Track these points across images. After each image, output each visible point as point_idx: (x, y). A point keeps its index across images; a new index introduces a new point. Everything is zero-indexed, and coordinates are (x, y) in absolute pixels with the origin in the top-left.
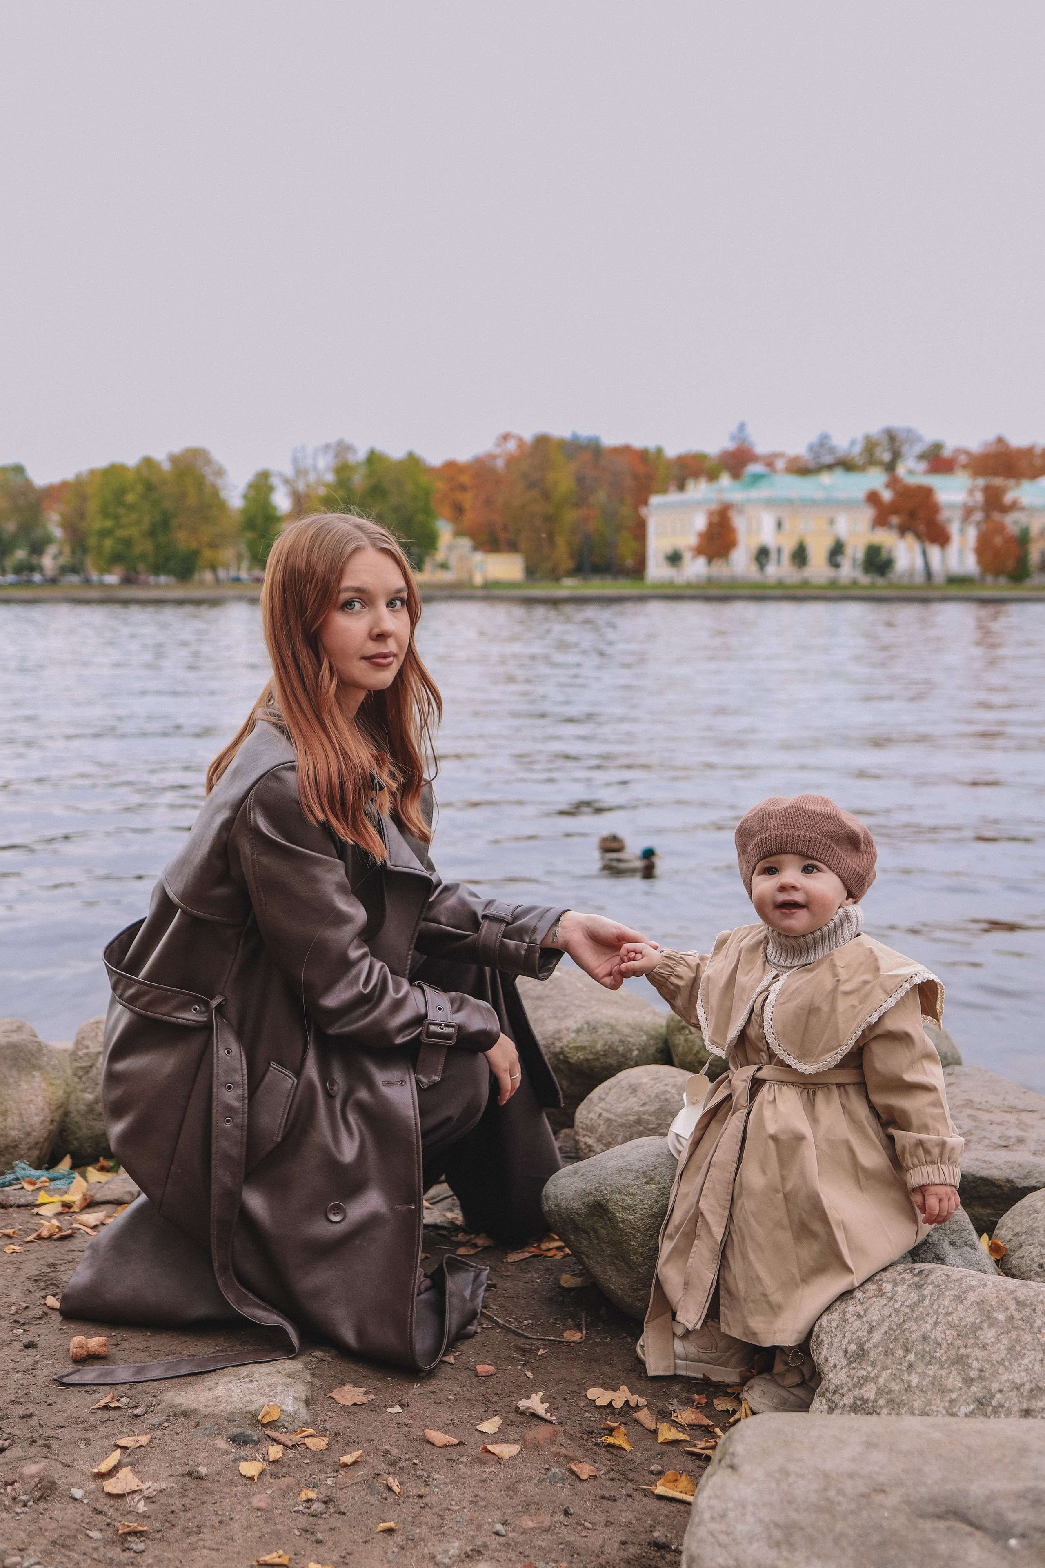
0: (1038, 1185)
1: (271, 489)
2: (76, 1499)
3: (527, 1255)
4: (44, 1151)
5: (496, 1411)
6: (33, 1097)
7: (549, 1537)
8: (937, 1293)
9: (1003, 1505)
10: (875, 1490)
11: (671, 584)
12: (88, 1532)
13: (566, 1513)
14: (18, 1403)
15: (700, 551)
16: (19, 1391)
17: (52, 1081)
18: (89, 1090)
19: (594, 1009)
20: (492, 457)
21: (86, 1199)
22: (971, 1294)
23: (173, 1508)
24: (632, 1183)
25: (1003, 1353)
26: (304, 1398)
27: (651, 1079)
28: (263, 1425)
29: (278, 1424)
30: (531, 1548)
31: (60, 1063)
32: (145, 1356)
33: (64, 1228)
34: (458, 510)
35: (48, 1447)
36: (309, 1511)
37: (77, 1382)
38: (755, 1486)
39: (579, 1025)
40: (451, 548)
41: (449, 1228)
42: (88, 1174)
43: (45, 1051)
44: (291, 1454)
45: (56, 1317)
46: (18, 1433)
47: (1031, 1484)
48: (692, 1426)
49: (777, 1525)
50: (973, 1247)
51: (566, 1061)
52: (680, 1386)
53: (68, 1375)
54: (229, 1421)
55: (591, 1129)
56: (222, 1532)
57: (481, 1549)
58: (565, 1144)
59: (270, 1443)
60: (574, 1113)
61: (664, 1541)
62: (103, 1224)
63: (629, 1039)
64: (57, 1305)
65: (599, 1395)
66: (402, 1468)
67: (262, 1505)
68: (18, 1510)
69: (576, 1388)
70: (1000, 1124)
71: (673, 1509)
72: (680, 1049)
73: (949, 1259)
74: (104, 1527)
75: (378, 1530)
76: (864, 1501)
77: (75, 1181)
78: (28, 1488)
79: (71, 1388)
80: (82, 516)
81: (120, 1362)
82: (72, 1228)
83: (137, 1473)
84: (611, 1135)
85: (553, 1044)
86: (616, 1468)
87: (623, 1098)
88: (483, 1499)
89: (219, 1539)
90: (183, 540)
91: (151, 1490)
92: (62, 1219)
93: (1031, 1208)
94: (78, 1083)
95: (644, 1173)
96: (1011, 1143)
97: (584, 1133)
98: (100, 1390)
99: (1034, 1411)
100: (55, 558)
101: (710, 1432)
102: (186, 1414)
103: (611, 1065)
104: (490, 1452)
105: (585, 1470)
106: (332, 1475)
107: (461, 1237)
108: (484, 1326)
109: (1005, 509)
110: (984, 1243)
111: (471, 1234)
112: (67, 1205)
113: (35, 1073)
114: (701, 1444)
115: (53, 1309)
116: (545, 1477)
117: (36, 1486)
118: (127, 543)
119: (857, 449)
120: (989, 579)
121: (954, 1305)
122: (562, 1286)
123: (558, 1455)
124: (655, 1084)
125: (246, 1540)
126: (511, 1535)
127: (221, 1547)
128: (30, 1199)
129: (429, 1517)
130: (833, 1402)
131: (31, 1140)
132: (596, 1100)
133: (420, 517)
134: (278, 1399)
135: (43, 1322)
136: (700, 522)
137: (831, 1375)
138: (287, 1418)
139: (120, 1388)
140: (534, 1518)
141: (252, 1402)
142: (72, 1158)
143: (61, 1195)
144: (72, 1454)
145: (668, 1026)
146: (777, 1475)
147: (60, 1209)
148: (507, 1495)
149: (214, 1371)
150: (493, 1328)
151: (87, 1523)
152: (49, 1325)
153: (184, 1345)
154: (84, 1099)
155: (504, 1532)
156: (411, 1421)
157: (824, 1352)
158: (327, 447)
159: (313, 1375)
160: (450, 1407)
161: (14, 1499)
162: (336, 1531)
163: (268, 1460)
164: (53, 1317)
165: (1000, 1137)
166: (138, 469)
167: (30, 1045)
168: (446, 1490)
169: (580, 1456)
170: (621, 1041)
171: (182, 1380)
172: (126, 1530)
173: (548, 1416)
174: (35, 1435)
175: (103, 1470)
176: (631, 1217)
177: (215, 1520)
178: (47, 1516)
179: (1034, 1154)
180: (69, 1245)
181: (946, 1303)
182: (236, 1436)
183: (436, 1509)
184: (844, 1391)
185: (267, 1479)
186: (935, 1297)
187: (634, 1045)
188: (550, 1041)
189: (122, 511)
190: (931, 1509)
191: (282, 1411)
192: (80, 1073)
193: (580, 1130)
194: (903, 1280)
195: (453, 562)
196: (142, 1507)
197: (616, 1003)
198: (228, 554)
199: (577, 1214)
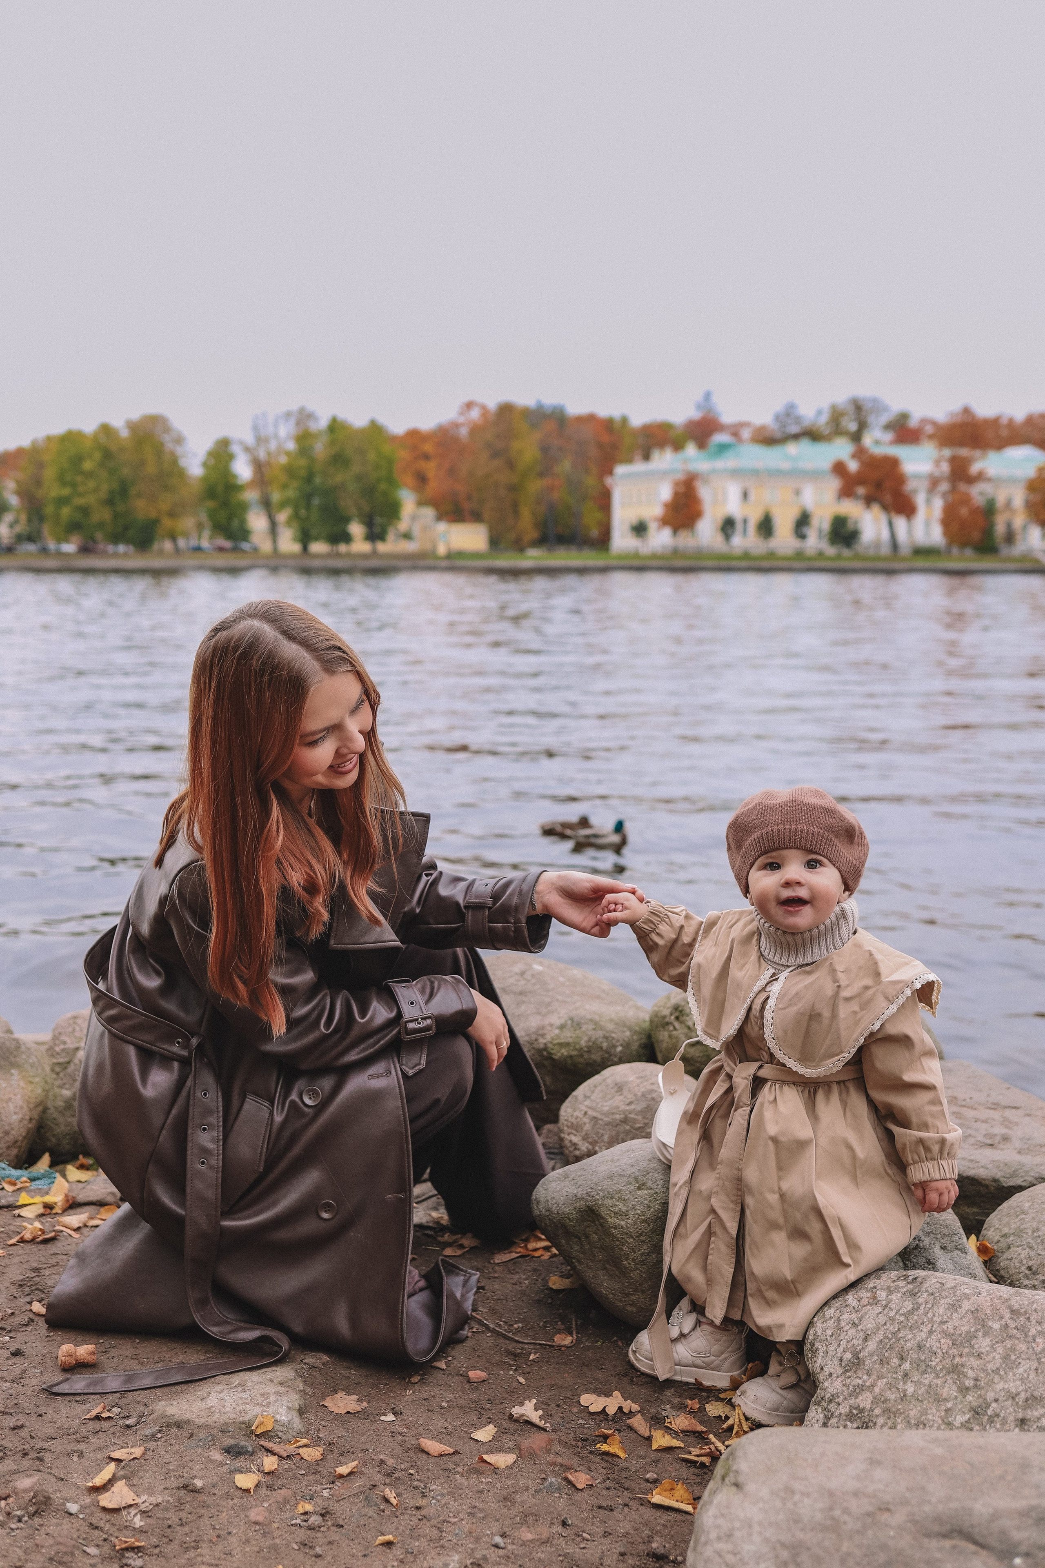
0: (1024, 1184)
1: (231, 457)
2: (71, 1514)
3: (514, 1255)
4: (22, 1149)
5: (489, 1418)
6: (12, 1096)
7: (548, 1549)
8: (931, 1302)
9: (1007, 1523)
10: (880, 1509)
11: (636, 555)
12: (85, 1548)
13: (564, 1524)
14: (7, 1413)
15: (665, 521)
16: (8, 1401)
17: (31, 1079)
18: (67, 1086)
19: (578, 1004)
20: (456, 425)
21: (68, 1201)
22: (965, 1302)
23: (170, 1522)
24: (624, 1188)
25: (998, 1361)
26: (297, 1407)
27: (637, 1078)
28: (257, 1436)
29: (271, 1434)
30: (530, 1560)
31: (39, 1061)
32: (135, 1365)
33: (47, 1230)
34: (421, 479)
35: (41, 1460)
36: (306, 1524)
37: (66, 1391)
38: (761, 1505)
39: (562, 1021)
40: (414, 518)
41: (435, 1228)
42: (67, 1173)
43: (23, 1049)
44: (286, 1465)
45: (41, 1325)
46: (9, 1445)
47: (1034, 1502)
48: (686, 1432)
49: (783, 1545)
50: (964, 1251)
51: (550, 1057)
52: (672, 1391)
53: (57, 1385)
54: (222, 1432)
55: (576, 1127)
56: (220, 1547)
57: (481, 1562)
58: (548, 1140)
59: (265, 1454)
60: (559, 1109)
61: (663, 1552)
62: (86, 1226)
63: (613, 1035)
64: (43, 1311)
65: (592, 1402)
66: (398, 1479)
67: (260, 1518)
68: (14, 1526)
69: (569, 1394)
70: (985, 1121)
71: (670, 1518)
72: (664, 1045)
73: (940, 1263)
74: (101, 1543)
75: (377, 1543)
76: (870, 1520)
77: (57, 1181)
78: (22, 1502)
79: (60, 1398)
80: (38, 483)
81: (109, 1370)
82: (54, 1231)
83: (131, 1486)
84: (597, 1133)
85: (536, 1040)
86: (611, 1476)
87: (608, 1096)
88: (481, 1511)
89: (217, 1555)
90: (142, 509)
91: (147, 1504)
92: (44, 1221)
93: (1018, 1209)
94: (55, 1079)
95: (636, 1178)
96: (996, 1142)
97: (570, 1131)
98: (91, 1400)
99: (1029, 1420)
100: (11, 526)
101: (704, 1438)
102: (179, 1425)
103: (595, 1061)
104: (486, 1462)
105: (581, 1479)
106: (328, 1486)
107: (447, 1237)
108: (474, 1330)
109: (971, 480)
110: (972, 1244)
111: (457, 1234)
112: (48, 1207)
113: (13, 1071)
114: (695, 1451)
115: (39, 1315)
116: (542, 1487)
117: (30, 1500)
118: (85, 511)
119: (824, 419)
120: (955, 550)
121: (949, 1314)
122: (551, 1289)
123: (554, 1464)
124: (641, 1083)
125: (244, 1554)
126: (510, 1547)
127: (220, 1562)
128: (11, 1200)
129: (427, 1529)
130: (829, 1411)
131: (10, 1138)
132: (581, 1098)
133: (383, 486)
134: (271, 1409)
135: (29, 1328)
136: (666, 493)
137: (826, 1384)
138: (281, 1428)
139: (111, 1397)
140: (532, 1529)
141: (245, 1412)
142: (50, 1155)
143: (42, 1196)
144: (66, 1467)
145: (651, 1022)
146: (782, 1494)
147: (41, 1210)
148: (505, 1506)
149: (205, 1379)
150: (483, 1332)
151: (84, 1539)
152: (35, 1332)
153: (174, 1352)
154: (61, 1096)
155: (503, 1545)
156: (405, 1430)
157: (819, 1360)
158: (288, 415)
159: (305, 1382)
160: (443, 1414)
161: (8, 1514)
162: (335, 1545)
163: (263, 1472)
164: (40, 1323)
165: (985, 1135)
166: (96, 435)
167: (8, 1043)
168: (443, 1502)
169: (576, 1464)
170: (606, 1037)
171: (173, 1388)
172: (124, 1546)
173: (542, 1424)
174: (27, 1447)
175: (98, 1484)
176: (623, 1223)
177: (212, 1534)
178: (42, 1531)
179: (1019, 1152)
180: (53, 1248)
181: (941, 1311)
182: (230, 1447)
183: (434, 1522)
184: (840, 1400)
185: (263, 1491)
186: (929, 1305)
187: (618, 1041)
188: (534, 1037)
189: (79, 479)
190: (936, 1528)
191: (276, 1421)
192: (58, 1069)
193: (565, 1128)
194: (897, 1287)
195: (416, 531)
196: (138, 1522)
197: (598, 997)
198: (188, 523)
199: (569, 1219)
